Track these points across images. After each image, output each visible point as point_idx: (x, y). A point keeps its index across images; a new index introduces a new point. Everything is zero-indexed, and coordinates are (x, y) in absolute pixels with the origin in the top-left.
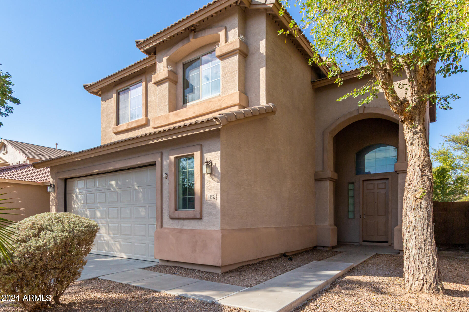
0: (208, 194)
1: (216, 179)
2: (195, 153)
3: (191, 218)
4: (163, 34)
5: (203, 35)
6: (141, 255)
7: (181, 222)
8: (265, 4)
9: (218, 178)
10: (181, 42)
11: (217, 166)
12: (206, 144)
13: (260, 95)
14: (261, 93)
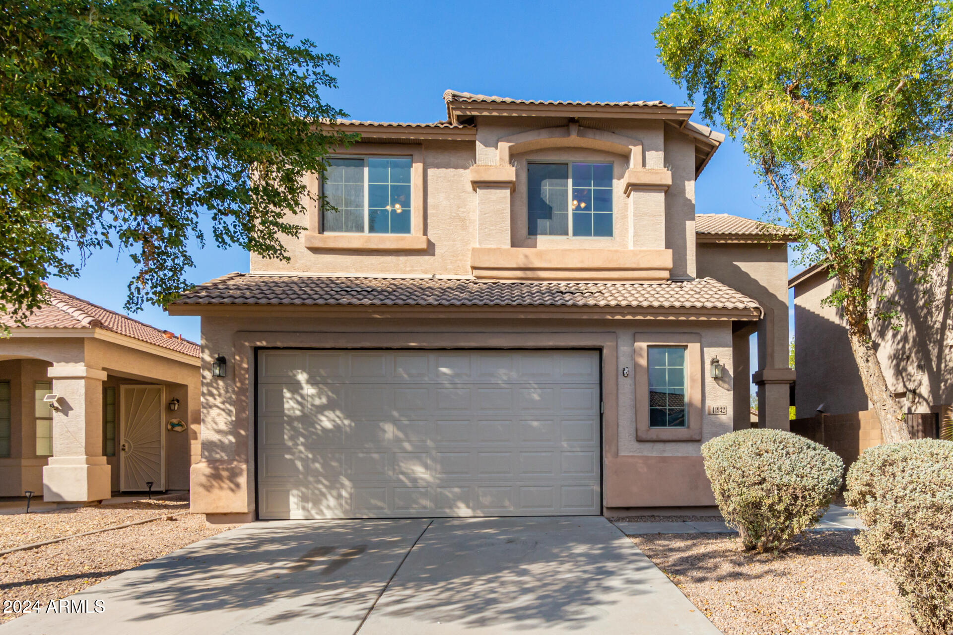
0: (711, 403)
1: (726, 386)
2: (689, 345)
3: (685, 439)
4: (526, 108)
5: (597, 138)
6: (572, 506)
7: (660, 446)
8: (708, 137)
9: (729, 385)
10: (547, 129)
11: (727, 367)
12: (708, 335)
13: (686, 259)
14: (688, 257)
